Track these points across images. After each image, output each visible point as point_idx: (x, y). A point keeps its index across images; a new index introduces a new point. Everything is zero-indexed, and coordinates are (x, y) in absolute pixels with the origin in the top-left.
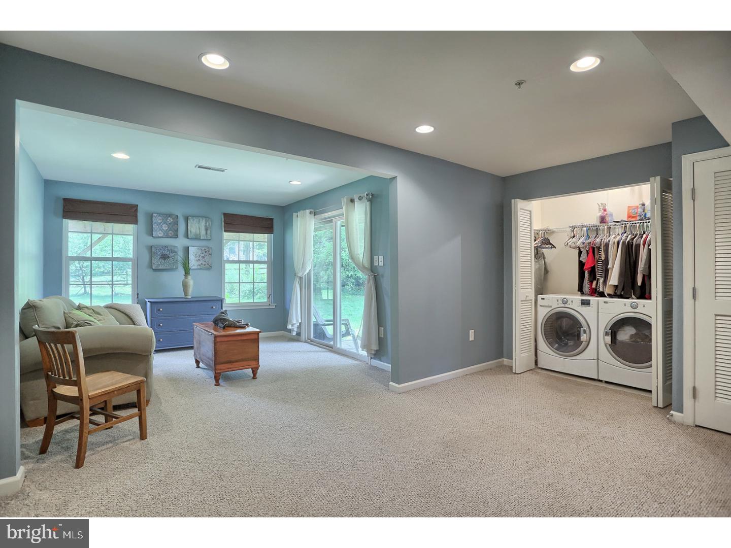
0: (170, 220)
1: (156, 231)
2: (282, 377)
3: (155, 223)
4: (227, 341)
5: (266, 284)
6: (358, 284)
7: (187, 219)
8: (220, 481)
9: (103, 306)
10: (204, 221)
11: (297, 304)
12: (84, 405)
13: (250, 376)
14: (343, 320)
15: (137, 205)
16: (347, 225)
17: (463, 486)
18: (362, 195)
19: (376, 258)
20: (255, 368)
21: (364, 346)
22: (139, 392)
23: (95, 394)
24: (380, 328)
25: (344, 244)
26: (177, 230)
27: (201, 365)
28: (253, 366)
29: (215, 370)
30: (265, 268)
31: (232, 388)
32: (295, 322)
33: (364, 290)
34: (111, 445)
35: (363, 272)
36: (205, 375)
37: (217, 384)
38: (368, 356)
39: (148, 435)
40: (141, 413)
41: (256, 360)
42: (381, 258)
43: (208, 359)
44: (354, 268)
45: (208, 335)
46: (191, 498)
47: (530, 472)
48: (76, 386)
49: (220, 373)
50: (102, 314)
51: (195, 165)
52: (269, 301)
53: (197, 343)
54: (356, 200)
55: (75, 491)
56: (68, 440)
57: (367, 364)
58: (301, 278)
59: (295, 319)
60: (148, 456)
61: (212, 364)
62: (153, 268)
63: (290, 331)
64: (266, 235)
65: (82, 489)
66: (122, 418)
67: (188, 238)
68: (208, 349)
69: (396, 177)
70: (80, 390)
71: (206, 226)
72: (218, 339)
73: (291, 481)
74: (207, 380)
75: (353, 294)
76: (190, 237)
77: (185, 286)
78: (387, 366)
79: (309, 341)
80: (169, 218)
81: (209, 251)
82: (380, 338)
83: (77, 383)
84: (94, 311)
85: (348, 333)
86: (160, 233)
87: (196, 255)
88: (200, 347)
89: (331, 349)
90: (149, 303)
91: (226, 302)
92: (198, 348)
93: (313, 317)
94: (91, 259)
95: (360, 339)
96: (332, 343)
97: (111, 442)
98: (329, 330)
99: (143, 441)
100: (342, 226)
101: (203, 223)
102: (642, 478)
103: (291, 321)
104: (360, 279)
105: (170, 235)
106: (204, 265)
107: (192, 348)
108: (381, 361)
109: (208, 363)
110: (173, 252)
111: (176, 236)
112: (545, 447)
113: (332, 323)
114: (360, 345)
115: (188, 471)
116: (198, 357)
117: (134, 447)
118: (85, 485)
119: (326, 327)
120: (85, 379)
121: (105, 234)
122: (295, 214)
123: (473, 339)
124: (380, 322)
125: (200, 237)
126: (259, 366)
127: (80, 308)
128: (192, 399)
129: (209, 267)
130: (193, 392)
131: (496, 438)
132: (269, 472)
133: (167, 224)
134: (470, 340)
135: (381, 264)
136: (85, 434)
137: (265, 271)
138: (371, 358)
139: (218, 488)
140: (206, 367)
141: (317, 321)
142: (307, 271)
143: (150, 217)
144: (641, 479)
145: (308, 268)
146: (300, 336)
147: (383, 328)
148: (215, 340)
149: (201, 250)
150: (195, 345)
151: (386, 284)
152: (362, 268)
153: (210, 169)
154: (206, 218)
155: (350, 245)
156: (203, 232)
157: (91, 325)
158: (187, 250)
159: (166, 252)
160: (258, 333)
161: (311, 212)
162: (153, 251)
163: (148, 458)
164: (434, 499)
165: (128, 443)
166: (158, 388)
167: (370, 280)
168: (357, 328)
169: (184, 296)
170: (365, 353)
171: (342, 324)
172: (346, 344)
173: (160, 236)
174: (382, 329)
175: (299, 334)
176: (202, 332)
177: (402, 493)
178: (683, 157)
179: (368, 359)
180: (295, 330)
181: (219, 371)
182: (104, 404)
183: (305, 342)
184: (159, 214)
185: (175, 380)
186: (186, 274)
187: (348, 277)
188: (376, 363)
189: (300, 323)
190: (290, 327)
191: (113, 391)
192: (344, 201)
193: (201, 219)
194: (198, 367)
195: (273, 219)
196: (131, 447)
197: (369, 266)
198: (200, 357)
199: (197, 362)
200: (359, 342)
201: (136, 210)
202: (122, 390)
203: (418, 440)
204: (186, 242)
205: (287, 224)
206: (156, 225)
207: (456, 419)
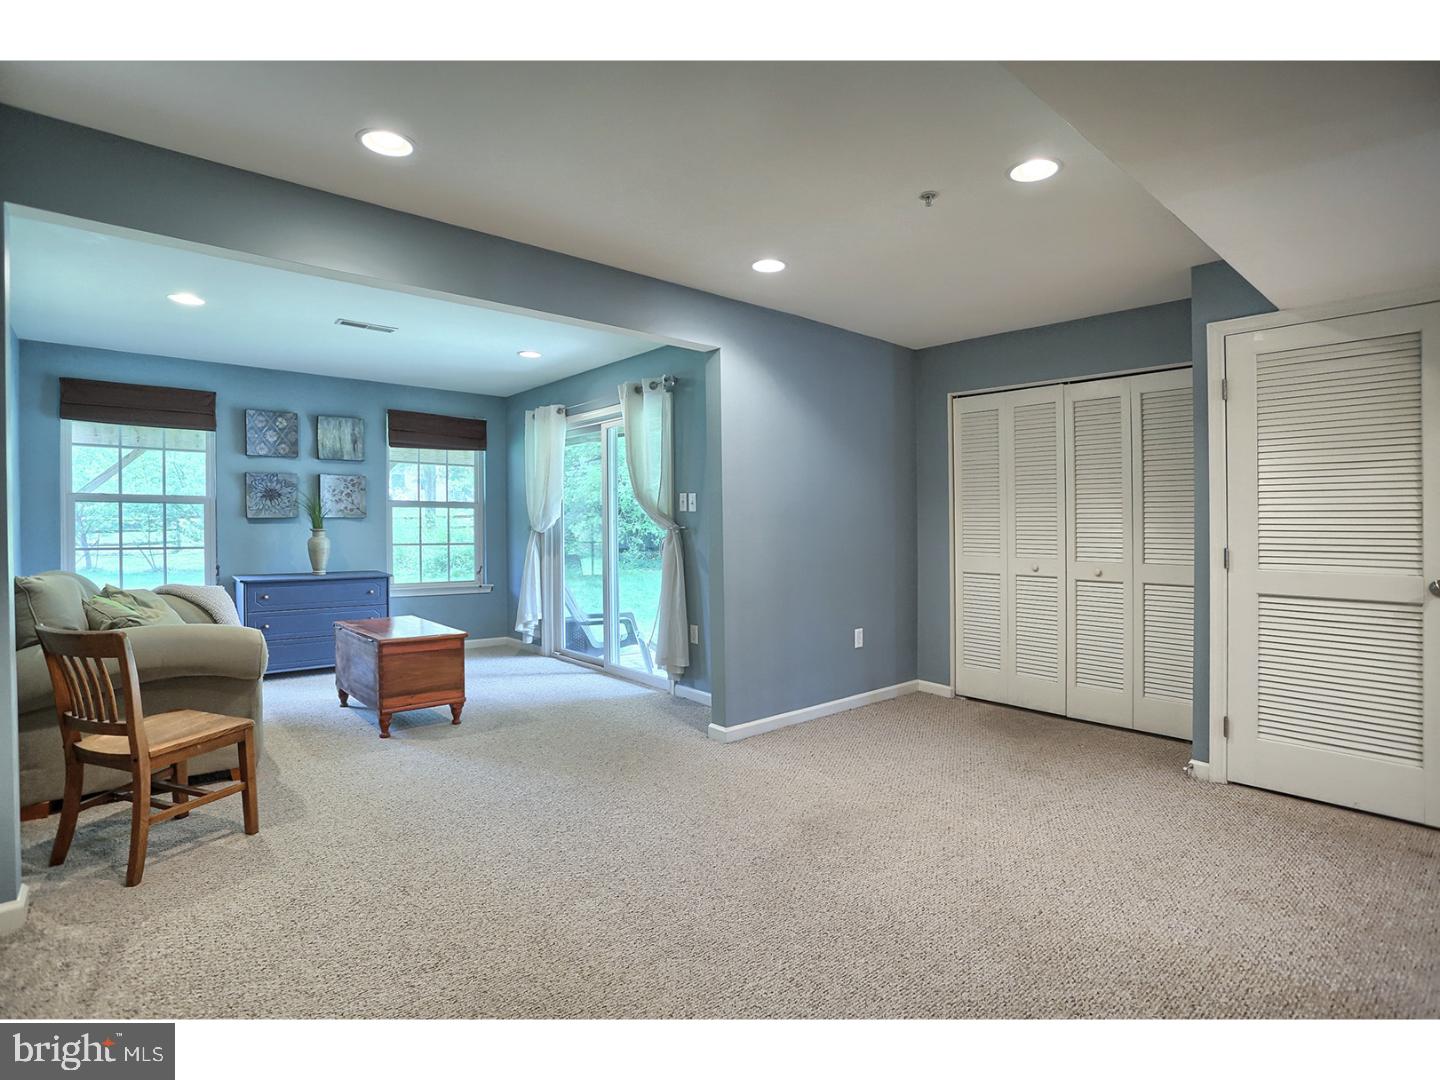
0: (282, 423)
1: (254, 443)
2: (508, 720)
3: (252, 428)
4: (403, 654)
5: (472, 547)
6: (650, 547)
7: (315, 421)
8: (402, 897)
9: (154, 591)
10: (349, 424)
11: (533, 584)
12: (141, 769)
13: (448, 720)
14: (622, 615)
15: (215, 393)
16: (629, 434)
17: (832, 888)
18: (657, 380)
19: (683, 496)
20: (457, 703)
21: (663, 659)
22: (242, 746)
23: (160, 751)
24: (692, 627)
25: (624, 471)
26: (295, 444)
27: (351, 700)
28: (452, 701)
29: (381, 708)
30: (470, 517)
31: (414, 741)
32: (529, 618)
33: (663, 556)
34: (189, 845)
35: (659, 523)
36: (359, 719)
37: (385, 735)
38: (669, 678)
39: (260, 825)
40: (247, 785)
41: (458, 688)
42: (692, 497)
43: (365, 689)
44: (643, 516)
45: (365, 642)
46: (355, 925)
47: (946, 863)
48: (126, 735)
49: (390, 714)
50: (152, 605)
51: (336, 319)
52: (479, 579)
53: (342, 659)
54: (646, 388)
55: (134, 923)
56: (104, 839)
57: (669, 693)
58: (540, 535)
59: (531, 612)
60: (264, 861)
61: (375, 696)
62: (249, 516)
63: (520, 636)
64: (472, 452)
65: (146, 919)
66: (212, 794)
67: (318, 458)
68: (365, 668)
69: (718, 349)
70: (133, 743)
71: (353, 435)
72: (386, 651)
73: (532, 891)
74: (365, 728)
75: (641, 566)
76: (321, 456)
77: (314, 553)
78: (704, 696)
79: (557, 654)
80: (280, 419)
81: (360, 484)
82: (691, 645)
83: (127, 730)
84: (137, 600)
85: (632, 639)
86: (261, 449)
87: (334, 491)
88: (349, 667)
89: (601, 668)
90: (242, 585)
91: (395, 582)
92: (344, 669)
93: (565, 607)
94: (120, 499)
95: (655, 647)
96: (602, 657)
97: (188, 840)
98: (596, 634)
99: (251, 837)
100: (620, 435)
101: (347, 430)
102: (1129, 865)
103: (523, 617)
104: (655, 538)
105: (282, 451)
106: (352, 510)
107: (331, 670)
108: (693, 687)
109: (366, 696)
110: (288, 484)
111: (294, 454)
112: (977, 823)
113: (602, 619)
114: (654, 660)
115: (343, 883)
116: (346, 685)
117: (235, 848)
118: (149, 912)
119: (591, 627)
120: (141, 722)
121: (139, 449)
122: (528, 414)
123: (861, 645)
124: (692, 614)
125: (342, 456)
126: (465, 700)
127: (107, 593)
128: (339, 762)
129: (359, 515)
130: (340, 749)
131: (894, 813)
132: (493, 880)
133: (275, 431)
134: (856, 646)
135: (692, 508)
136: (143, 825)
137: (471, 522)
138: (676, 683)
139: (401, 908)
140: (362, 705)
141: (572, 617)
142: (553, 522)
143: (242, 416)
144: (1127, 867)
145: (555, 516)
146: (541, 645)
147: (697, 627)
148: (380, 652)
149: (345, 481)
150: (339, 663)
151: (700, 544)
152: (658, 515)
153: (364, 326)
154: (355, 418)
155: (634, 473)
156: (348, 446)
157: (140, 624)
158: (316, 481)
159: (274, 485)
160: (461, 639)
161: (559, 409)
162: (248, 482)
163: (263, 864)
164: (782, 910)
165: (222, 841)
166: (270, 744)
167: (671, 537)
168: (649, 628)
169: (312, 571)
170: (663, 674)
171: (621, 622)
172: (630, 658)
173: (261, 453)
174: (695, 628)
175: (537, 641)
176: (353, 636)
177: (727, 903)
178: (1208, 325)
179: (669, 685)
180: (531, 633)
181: (386, 711)
182: (171, 771)
183: (550, 656)
184: (260, 411)
185: (302, 728)
186: (314, 527)
187: (630, 533)
188: (684, 691)
189: (540, 620)
190: (520, 628)
191: (195, 745)
192: (623, 390)
193: (344, 420)
194: (344, 704)
195: (485, 422)
196: (229, 847)
197: (671, 513)
198: (349, 686)
199: (343, 696)
200: (653, 654)
201: (212, 404)
202: (212, 743)
203: (759, 819)
204: (315, 466)
205: (513, 431)
206: (252, 431)
207: (827, 784)
